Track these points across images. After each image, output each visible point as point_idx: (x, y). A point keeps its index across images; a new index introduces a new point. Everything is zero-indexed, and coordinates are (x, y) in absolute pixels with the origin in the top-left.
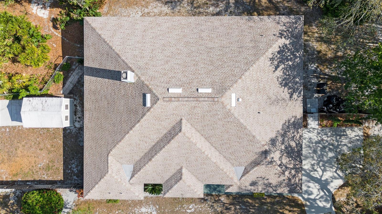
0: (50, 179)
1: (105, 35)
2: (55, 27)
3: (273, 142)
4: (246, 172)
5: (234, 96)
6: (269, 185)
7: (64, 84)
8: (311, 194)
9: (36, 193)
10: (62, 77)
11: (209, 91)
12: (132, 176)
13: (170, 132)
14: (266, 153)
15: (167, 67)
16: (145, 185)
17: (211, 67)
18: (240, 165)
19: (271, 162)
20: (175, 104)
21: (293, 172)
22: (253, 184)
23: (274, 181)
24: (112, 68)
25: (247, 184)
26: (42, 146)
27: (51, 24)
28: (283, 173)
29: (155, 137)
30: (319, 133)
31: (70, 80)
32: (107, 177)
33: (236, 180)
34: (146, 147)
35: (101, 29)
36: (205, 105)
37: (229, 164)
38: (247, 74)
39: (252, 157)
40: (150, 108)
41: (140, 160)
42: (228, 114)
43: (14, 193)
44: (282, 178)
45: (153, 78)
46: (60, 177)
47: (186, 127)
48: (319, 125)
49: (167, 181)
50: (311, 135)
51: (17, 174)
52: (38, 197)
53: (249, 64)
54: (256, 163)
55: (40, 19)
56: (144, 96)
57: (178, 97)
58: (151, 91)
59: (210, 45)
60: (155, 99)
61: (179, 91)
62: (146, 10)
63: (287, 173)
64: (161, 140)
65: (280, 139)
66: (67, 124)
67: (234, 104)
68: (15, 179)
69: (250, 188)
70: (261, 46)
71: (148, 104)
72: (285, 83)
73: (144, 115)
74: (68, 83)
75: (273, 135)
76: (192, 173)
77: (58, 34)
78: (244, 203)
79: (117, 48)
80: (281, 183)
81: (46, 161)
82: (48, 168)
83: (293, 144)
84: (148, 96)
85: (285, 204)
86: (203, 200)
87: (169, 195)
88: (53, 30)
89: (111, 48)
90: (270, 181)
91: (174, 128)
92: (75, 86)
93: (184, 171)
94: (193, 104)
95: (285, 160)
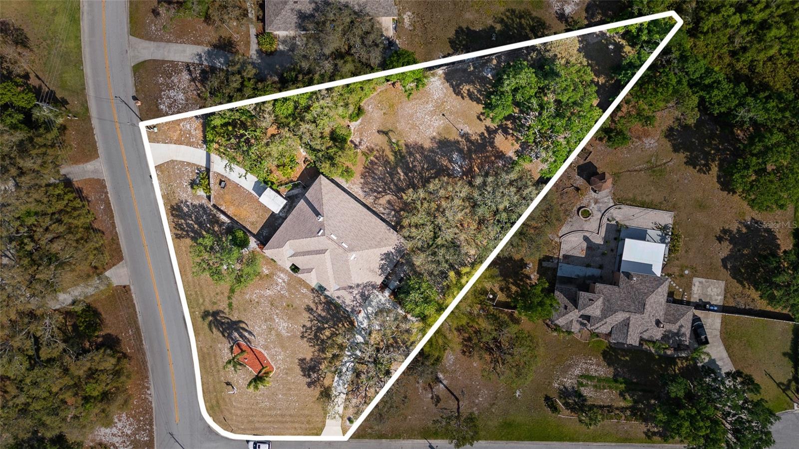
0: (250, 229)
1: (324, 191)
2: (304, 162)
3: (358, 285)
4: (339, 289)
5: (354, 255)
6: (344, 303)
7: (289, 191)
8: (362, 324)
9: (242, 232)
10: (290, 188)
11: (346, 247)
12: (291, 257)
13: (320, 251)
14: (351, 287)
15: (338, 224)
16: (293, 265)
17: (355, 238)
18: (338, 285)
19: (351, 293)
20: (330, 242)
21: (358, 304)
22: (338, 297)
23: (348, 302)
24: (316, 207)
25: (336, 296)
26: (257, 211)
27: (304, 159)
28: (353, 301)
29: (312, 248)
30: (386, 300)
31: (293, 191)
32: (280, 249)
33: (332, 290)
34: (306, 249)
35: (324, 186)
36: (341, 251)
37: (334, 281)
38: (366, 251)
39: (345, 285)
40: (318, 236)
41: (299, 253)
42: (347, 261)
43: (228, 223)
44: (351, 303)
45: (329, 225)
46: (255, 232)
47: (327, 253)
48: (389, 296)
49: (304, 269)
50: (382, 298)
51: (236, 216)
52: (242, 235)
53: (371, 247)
54: (344, 289)
55: (300, 154)
56: (321, 229)
57: (333, 240)
58: (324, 230)
59: (363, 228)
60: (323, 235)
61: (335, 238)
62: (352, 186)
63: (355, 302)
64: (314, 251)
65: (362, 286)
66: (277, 212)
67: (352, 258)
68: (233, 217)
69: (336, 298)
70: (382, 244)
71: (320, 234)
72: (382, 268)
73: (314, 237)
74: (291, 192)
75: (360, 283)
76: (316, 274)
77: (303, 166)
78: (329, 307)
79: (324, 201)
80: (349, 305)
81: (254, 220)
82: (252, 223)
83: (367, 293)
84: (322, 231)
85: (348, 321)
86: (313, 290)
87: (300, 275)
88: (302, 162)
89: (322, 199)
90: (346, 301)
91: (322, 250)
92: (293, 196)
93: (314, 270)
94: (337, 247)
95: (358, 296)
